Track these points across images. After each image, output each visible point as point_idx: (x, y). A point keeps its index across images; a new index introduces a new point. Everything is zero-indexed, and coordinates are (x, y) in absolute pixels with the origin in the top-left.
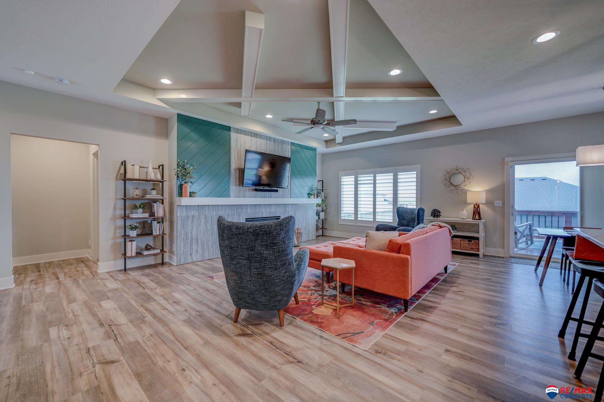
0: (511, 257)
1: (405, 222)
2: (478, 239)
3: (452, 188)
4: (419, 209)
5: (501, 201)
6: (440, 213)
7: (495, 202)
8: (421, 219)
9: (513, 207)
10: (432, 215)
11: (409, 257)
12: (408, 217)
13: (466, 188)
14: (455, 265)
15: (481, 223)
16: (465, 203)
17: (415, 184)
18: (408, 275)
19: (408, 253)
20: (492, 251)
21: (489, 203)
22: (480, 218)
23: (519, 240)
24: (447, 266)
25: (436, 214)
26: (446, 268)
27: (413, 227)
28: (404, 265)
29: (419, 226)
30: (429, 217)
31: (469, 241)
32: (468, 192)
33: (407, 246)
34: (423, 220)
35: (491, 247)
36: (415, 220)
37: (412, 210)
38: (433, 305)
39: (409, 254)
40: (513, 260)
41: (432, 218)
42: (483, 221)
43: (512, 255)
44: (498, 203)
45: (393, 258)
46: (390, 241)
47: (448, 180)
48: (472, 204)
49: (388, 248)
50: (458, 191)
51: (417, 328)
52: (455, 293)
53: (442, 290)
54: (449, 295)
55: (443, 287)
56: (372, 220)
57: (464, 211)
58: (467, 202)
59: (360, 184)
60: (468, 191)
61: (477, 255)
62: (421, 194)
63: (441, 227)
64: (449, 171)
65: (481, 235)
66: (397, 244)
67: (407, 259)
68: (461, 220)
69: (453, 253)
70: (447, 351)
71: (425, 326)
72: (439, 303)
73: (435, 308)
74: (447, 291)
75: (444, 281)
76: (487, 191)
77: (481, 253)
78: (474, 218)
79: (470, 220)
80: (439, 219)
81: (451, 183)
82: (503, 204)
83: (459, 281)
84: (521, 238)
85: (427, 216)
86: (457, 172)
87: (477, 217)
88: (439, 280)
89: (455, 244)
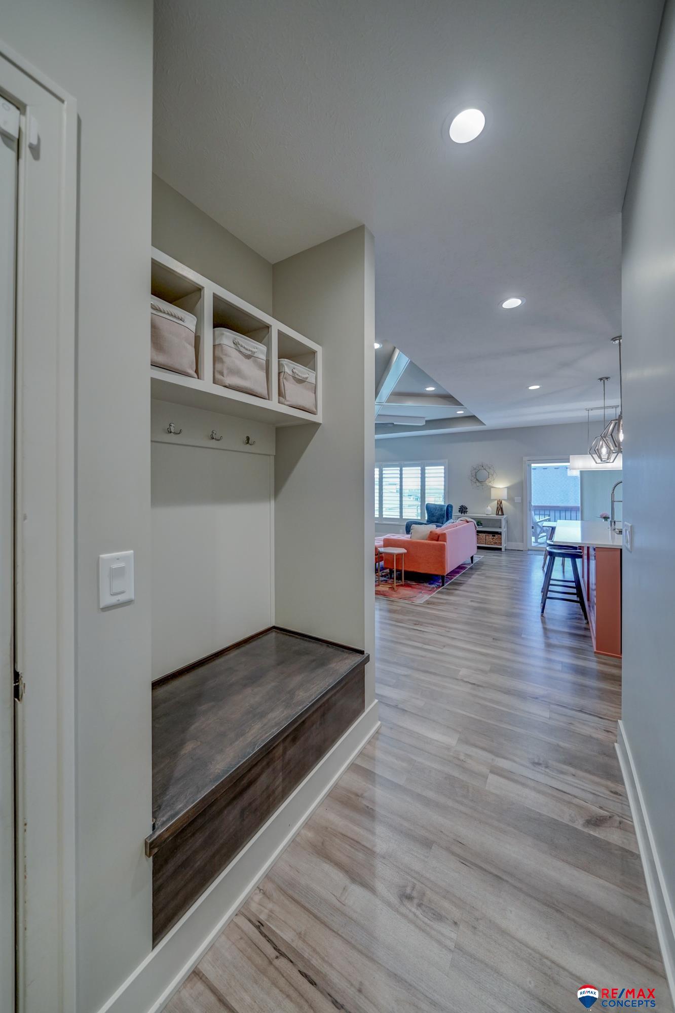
0: (529, 550)
1: (435, 519)
2: (500, 534)
3: (478, 484)
4: (448, 506)
5: (520, 498)
6: (467, 509)
7: (516, 498)
8: (449, 515)
9: (530, 503)
10: (459, 511)
11: (445, 543)
12: (438, 513)
13: (490, 484)
14: (480, 557)
15: (503, 518)
16: (488, 499)
17: (443, 479)
18: (445, 557)
19: (445, 540)
20: (513, 545)
21: (510, 499)
22: (503, 514)
23: (539, 535)
24: (473, 556)
25: (463, 510)
26: (472, 558)
27: (443, 524)
28: (442, 549)
29: (449, 521)
30: (457, 513)
31: (493, 536)
32: (492, 489)
33: (444, 535)
34: (451, 516)
35: (512, 541)
36: (444, 517)
37: (441, 507)
38: (462, 582)
39: (446, 542)
40: (529, 552)
41: (460, 514)
42: (505, 516)
43: (530, 548)
44: (518, 499)
45: (434, 545)
46: (431, 532)
47: (475, 476)
48: (496, 500)
49: (429, 537)
50: (484, 487)
51: (452, 593)
52: (478, 575)
53: (469, 574)
54: (474, 576)
55: (470, 572)
56: (399, 517)
57: (489, 507)
58: (492, 498)
59: (384, 477)
60: (493, 487)
61: (500, 549)
62: (449, 490)
63: (468, 522)
64: (475, 467)
65: (503, 530)
66: (436, 534)
67: (444, 545)
68: (485, 515)
69: (479, 548)
70: (472, 601)
71: (457, 592)
72: (466, 581)
73: (464, 583)
74: (472, 574)
75: (471, 568)
76: (508, 488)
77: (503, 547)
78: (498, 514)
79: (494, 516)
80: (466, 514)
81: (477, 480)
82: (522, 500)
83: (483, 568)
84: (541, 533)
85: (455, 512)
86: (482, 468)
87: (500, 513)
88: (466, 568)
89: (481, 539)
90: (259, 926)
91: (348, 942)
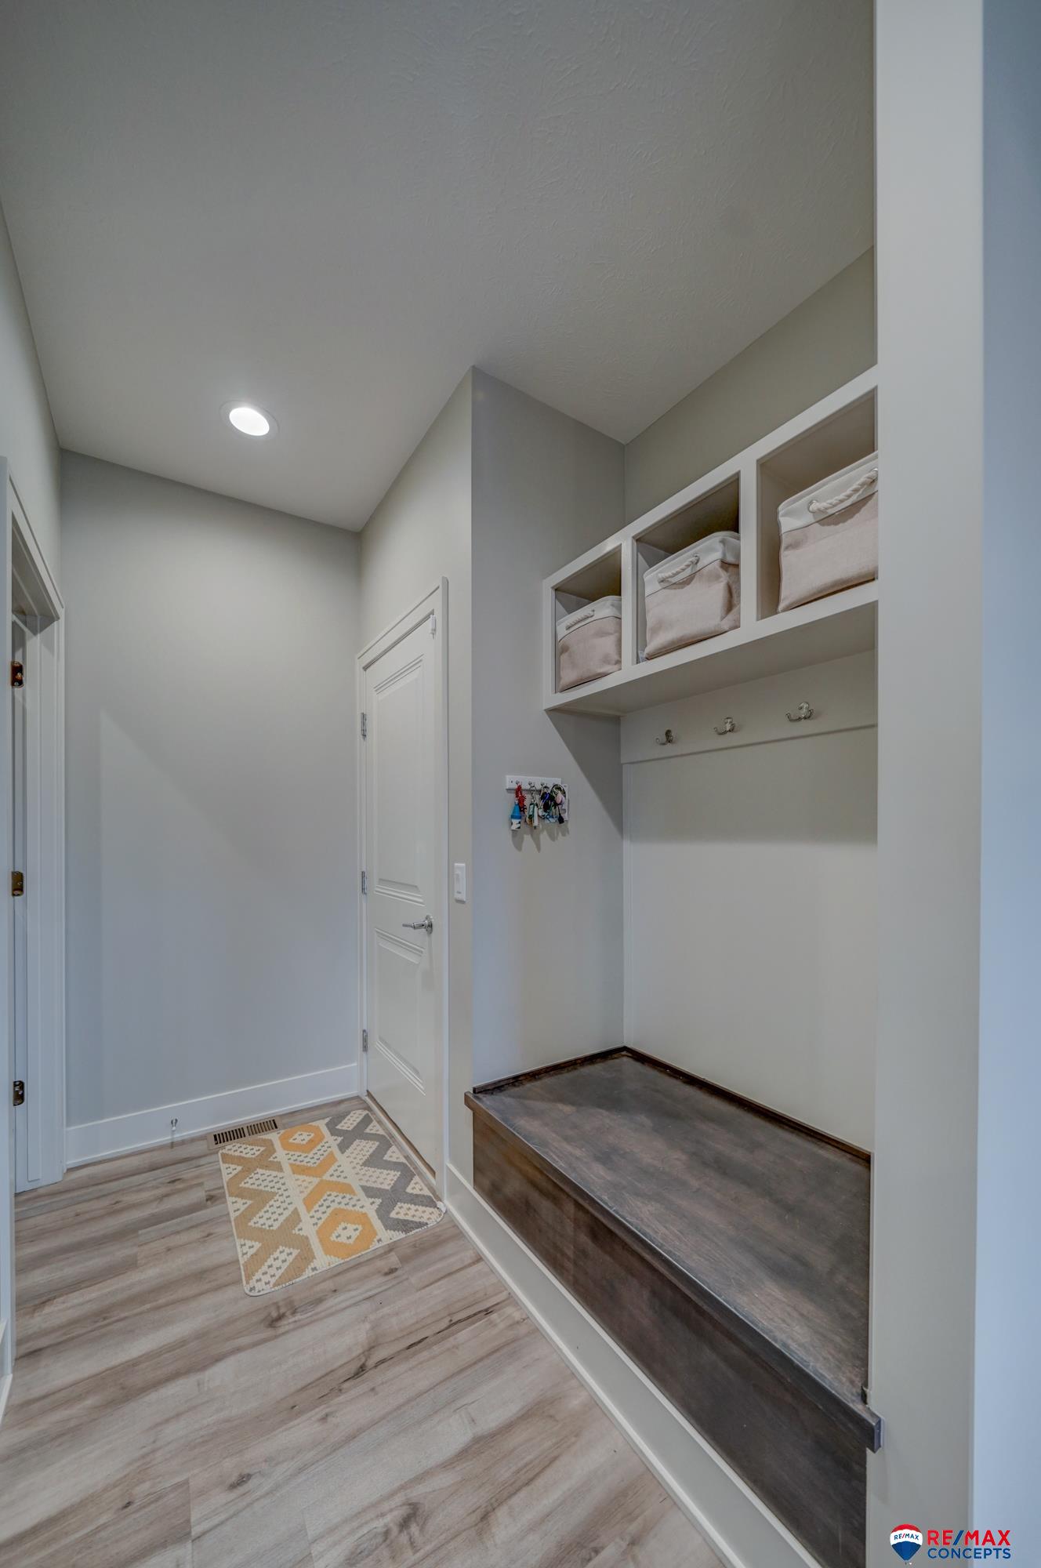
90: (488, 1312)
91: (420, 1394)
